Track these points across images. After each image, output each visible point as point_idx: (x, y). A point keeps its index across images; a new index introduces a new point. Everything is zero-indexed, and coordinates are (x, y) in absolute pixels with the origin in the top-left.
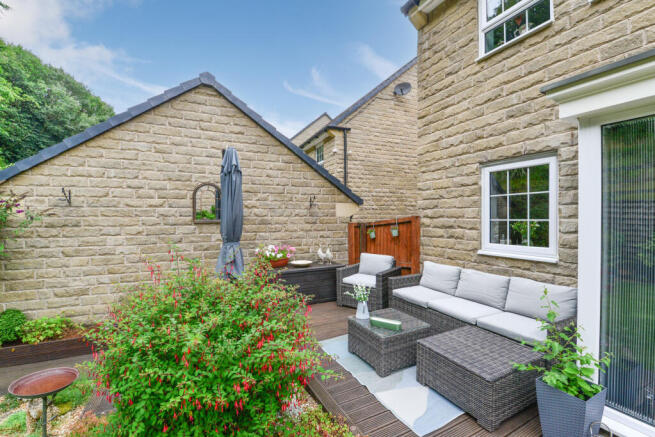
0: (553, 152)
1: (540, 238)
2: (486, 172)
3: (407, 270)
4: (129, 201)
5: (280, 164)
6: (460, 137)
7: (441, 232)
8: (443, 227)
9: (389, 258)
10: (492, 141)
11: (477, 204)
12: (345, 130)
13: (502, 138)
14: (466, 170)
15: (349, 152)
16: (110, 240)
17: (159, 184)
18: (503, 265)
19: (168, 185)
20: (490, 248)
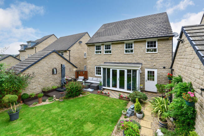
1: (100, 74)
3: (86, 79)
4: (42, 72)
5: (65, 63)
6: (93, 62)
7: (90, 73)
9: (83, 77)
10: (96, 64)
11: (95, 70)
12: (69, 51)
14: (93, 66)
15: (70, 55)
16: (39, 79)
17: (47, 69)
19: (48, 69)
20: (96, 75)
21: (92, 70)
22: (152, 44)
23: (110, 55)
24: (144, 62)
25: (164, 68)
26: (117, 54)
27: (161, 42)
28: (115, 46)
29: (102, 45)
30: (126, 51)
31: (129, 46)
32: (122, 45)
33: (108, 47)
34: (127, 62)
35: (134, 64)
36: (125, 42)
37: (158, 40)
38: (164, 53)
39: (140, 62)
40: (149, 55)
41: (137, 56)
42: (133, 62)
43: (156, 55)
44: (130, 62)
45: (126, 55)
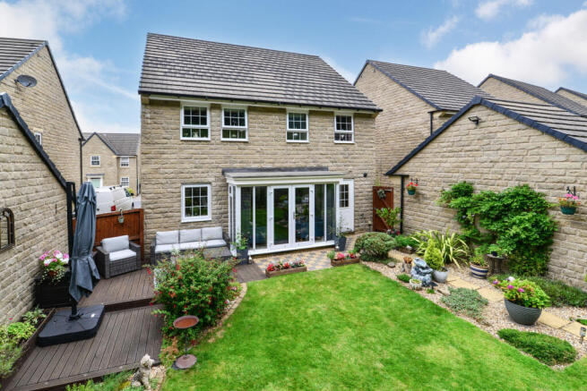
0: (210, 183)
1: (204, 212)
2: (183, 188)
6: (172, 170)
7: (159, 215)
8: (161, 213)
9: (127, 236)
10: (188, 175)
11: (180, 201)
13: (192, 175)
14: (174, 186)
18: (192, 225)
20: (185, 219)
21: (165, 202)
22: (343, 123)
23: (242, 146)
24: (331, 164)
25: (365, 175)
26: (265, 143)
27: (360, 120)
28: (262, 116)
29: (214, 107)
30: (290, 136)
31: (297, 121)
32: (282, 116)
33: (234, 117)
34: (293, 165)
35: (311, 169)
36: (289, 108)
37: (356, 116)
38: (365, 145)
39: (324, 165)
40: (341, 148)
41: (317, 150)
42: (308, 165)
43: (352, 147)
44: (302, 164)
45: (290, 147)
